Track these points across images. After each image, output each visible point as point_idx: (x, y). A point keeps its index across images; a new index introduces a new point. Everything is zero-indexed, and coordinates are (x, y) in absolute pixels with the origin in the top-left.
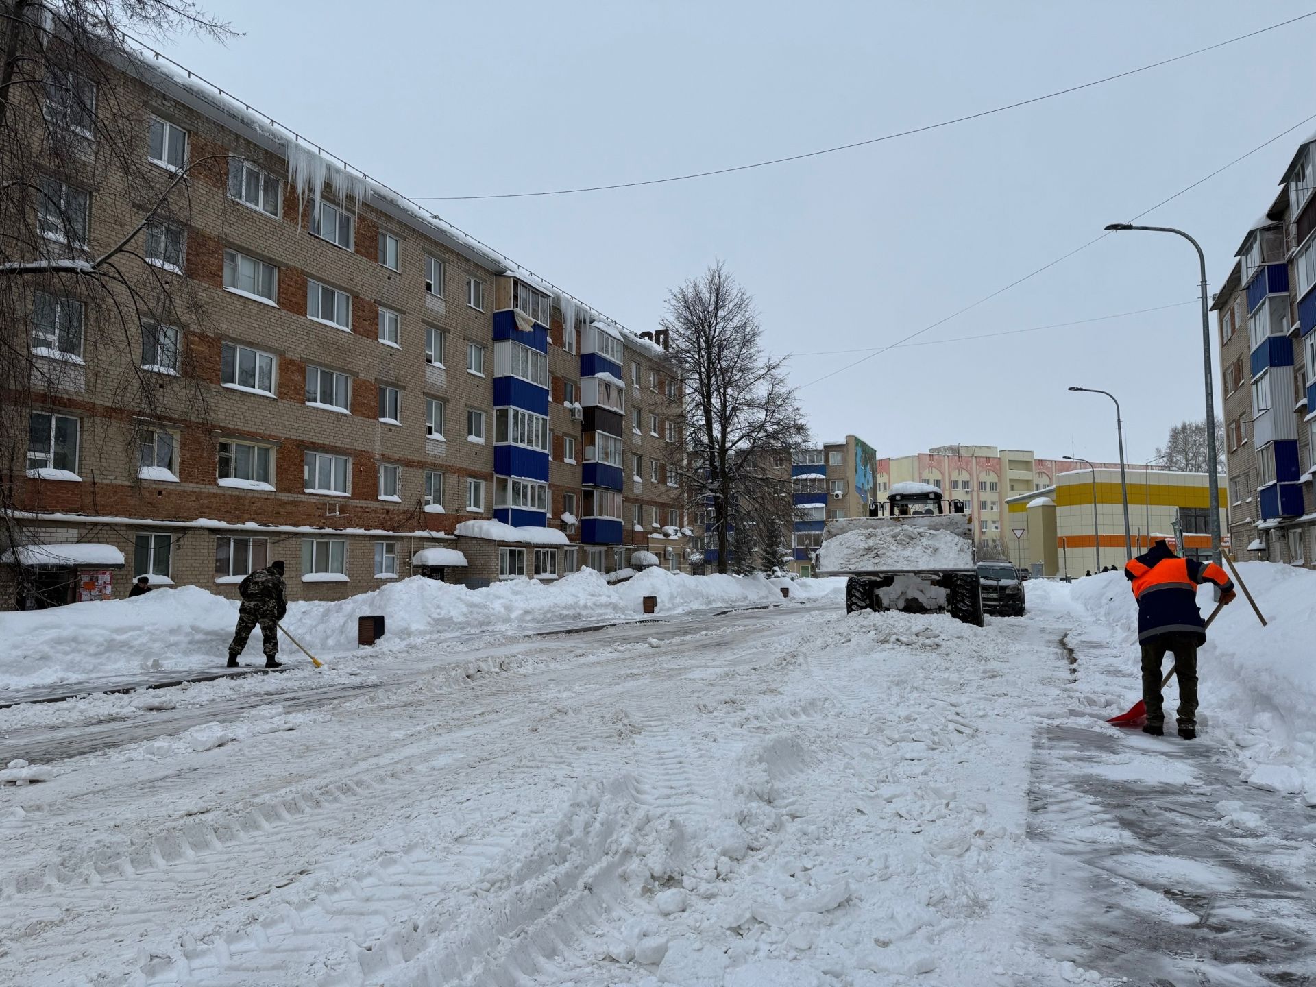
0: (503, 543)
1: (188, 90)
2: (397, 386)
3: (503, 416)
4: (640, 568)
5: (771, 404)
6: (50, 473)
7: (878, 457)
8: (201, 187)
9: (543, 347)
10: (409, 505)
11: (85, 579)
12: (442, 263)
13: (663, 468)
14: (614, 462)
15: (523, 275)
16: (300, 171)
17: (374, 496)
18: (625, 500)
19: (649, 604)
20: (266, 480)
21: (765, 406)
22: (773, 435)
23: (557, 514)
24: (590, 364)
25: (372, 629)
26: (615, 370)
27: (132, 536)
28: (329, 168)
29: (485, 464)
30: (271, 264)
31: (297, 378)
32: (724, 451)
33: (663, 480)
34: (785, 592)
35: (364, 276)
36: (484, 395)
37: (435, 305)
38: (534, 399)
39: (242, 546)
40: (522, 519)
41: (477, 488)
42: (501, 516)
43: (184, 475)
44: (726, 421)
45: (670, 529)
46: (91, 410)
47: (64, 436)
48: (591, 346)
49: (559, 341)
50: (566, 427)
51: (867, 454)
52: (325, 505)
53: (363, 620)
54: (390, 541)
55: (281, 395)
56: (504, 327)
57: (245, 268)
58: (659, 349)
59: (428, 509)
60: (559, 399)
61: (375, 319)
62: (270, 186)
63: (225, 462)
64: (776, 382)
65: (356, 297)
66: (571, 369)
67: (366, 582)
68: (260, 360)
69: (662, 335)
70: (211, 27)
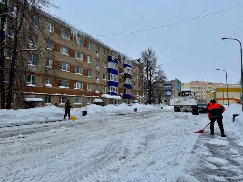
0: (109, 98)
1: (54, 18)
2: (91, 70)
3: (109, 75)
4: (134, 103)
5: (160, 73)
6: (31, 85)
7: (182, 83)
8: (56, 35)
9: (117, 63)
10: (93, 91)
11: (37, 104)
12: (99, 48)
13: (139, 85)
14: (130, 84)
15: (113, 49)
16: (74, 32)
17: (86, 90)
18: (132, 91)
19: (135, 110)
20: (67, 86)
21: (158, 73)
22: (160, 79)
23: (119, 93)
24: (126, 66)
25: (85, 113)
26: (130, 67)
27: (45, 96)
28: (79, 31)
29: (106, 84)
30: (68, 48)
31: (73, 69)
32: (150, 81)
33: (139, 87)
34: (162, 108)
35: (85, 50)
36: (106, 72)
37: (97, 55)
38: (115, 72)
39: (63, 98)
40: (113, 94)
41: (105, 88)
42: (109, 93)
43: (53, 86)
44: (151, 76)
45: (140, 96)
46: (37, 74)
47: (33, 79)
48: (126, 62)
49: (120, 62)
50: (121, 77)
51: (179, 82)
52: (78, 91)
53: (83, 112)
54: (89, 98)
55: (70, 72)
56: (110, 59)
57: (64, 49)
58: (139, 63)
59: (96, 92)
60: (120, 72)
61: (87, 58)
62: (68, 34)
63: (60, 84)
64: (161, 69)
65: (83, 54)
66: (122, 66)
67: (85, 105)
68: (67, 65)
69: (139, 60)
70: (57, 7)
